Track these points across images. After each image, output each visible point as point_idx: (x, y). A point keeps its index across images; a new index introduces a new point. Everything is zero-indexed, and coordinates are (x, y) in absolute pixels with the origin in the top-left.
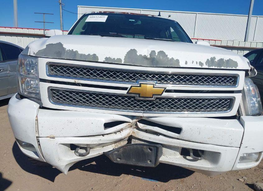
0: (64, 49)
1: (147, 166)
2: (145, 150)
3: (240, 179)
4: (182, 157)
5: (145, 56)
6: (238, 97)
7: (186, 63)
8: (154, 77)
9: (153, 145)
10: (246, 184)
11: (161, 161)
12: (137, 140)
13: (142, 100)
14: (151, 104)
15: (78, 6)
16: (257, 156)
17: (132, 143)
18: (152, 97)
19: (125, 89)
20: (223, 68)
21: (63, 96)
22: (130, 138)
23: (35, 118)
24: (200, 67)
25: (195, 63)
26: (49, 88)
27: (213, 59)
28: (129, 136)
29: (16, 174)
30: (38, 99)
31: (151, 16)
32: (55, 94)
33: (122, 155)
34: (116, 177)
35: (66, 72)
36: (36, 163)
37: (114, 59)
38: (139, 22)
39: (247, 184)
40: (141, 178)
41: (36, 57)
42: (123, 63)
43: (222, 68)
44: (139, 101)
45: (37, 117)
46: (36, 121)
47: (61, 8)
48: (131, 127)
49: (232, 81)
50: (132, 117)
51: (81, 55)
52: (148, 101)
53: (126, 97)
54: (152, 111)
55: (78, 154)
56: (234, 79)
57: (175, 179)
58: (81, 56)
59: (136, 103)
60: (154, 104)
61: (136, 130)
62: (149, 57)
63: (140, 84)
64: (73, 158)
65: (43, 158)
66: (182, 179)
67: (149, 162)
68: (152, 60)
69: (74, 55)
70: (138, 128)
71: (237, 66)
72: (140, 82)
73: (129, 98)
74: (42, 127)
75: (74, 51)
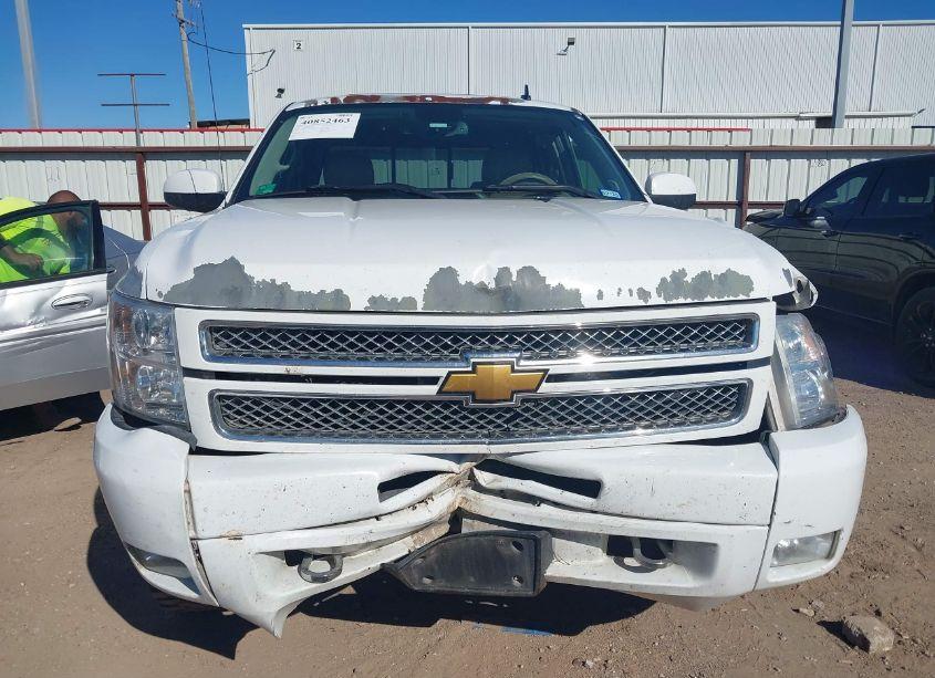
0: (248, 279)
1: (511, 594)
2: (502, 549)
3: (801, 610)
4: (610, 560)
5: (482, 283)
6: (762, 380)
7: (600, 296)
8: (511, 340)
9: (524, 533)
10: (818, 623)
11: (551, 577)
12: (476, 522)
13: (482, 410)
14: (508, 416)
15: (244, 26)
16: (826, 545)
17: (465, 530)
18: (511, 400)
19: (432, 381)
20: (709, 299)
21: (254, 414)
22: (457, 517)
23: (182, 487)
24: (642, 303)
25: (625, 293)
26: (211, 395)
27: (678, 276)
28: (452, 510)
29: (116, 644)
30: (182, 429)
31: (499, 103)
32: (229, 407)
33: (436, 567)
34: (423, 630)
35: (259, 343)
36: (176, 605)
37: (394, 299)
38: (463, 128)
39: (823, 623)
40: (500, 628)
41: (168, 306)
42: (420, 310)
43: (706, 300)
44: (473, 411)
45: (187, 482)
46: (187, 495)
47: (184, 37)
48: (457, 483)
49: (740, 335)
50: (459, 458)
51: (301, 294)
52: (500, 409)
53: (437, 403)
54: (513, 436)
55: (309, 577)
56: (744, 329)
57: (603, 623)
58: (300, 296)
59: (467, 417)
60: (518, 415)
61: (471, 492)
62: (492, 286)
63: (475, 364)
64: (297, 590)
65: (211, 595)
66: (626, 621)
67: (516, 582)
68: (505, 294)
69: (278, 295)
70: (478, 487)
71: (752, 289)
72: (472, 360)
73: (446, 405)
74: (205, 510)
75: (278, 283)
